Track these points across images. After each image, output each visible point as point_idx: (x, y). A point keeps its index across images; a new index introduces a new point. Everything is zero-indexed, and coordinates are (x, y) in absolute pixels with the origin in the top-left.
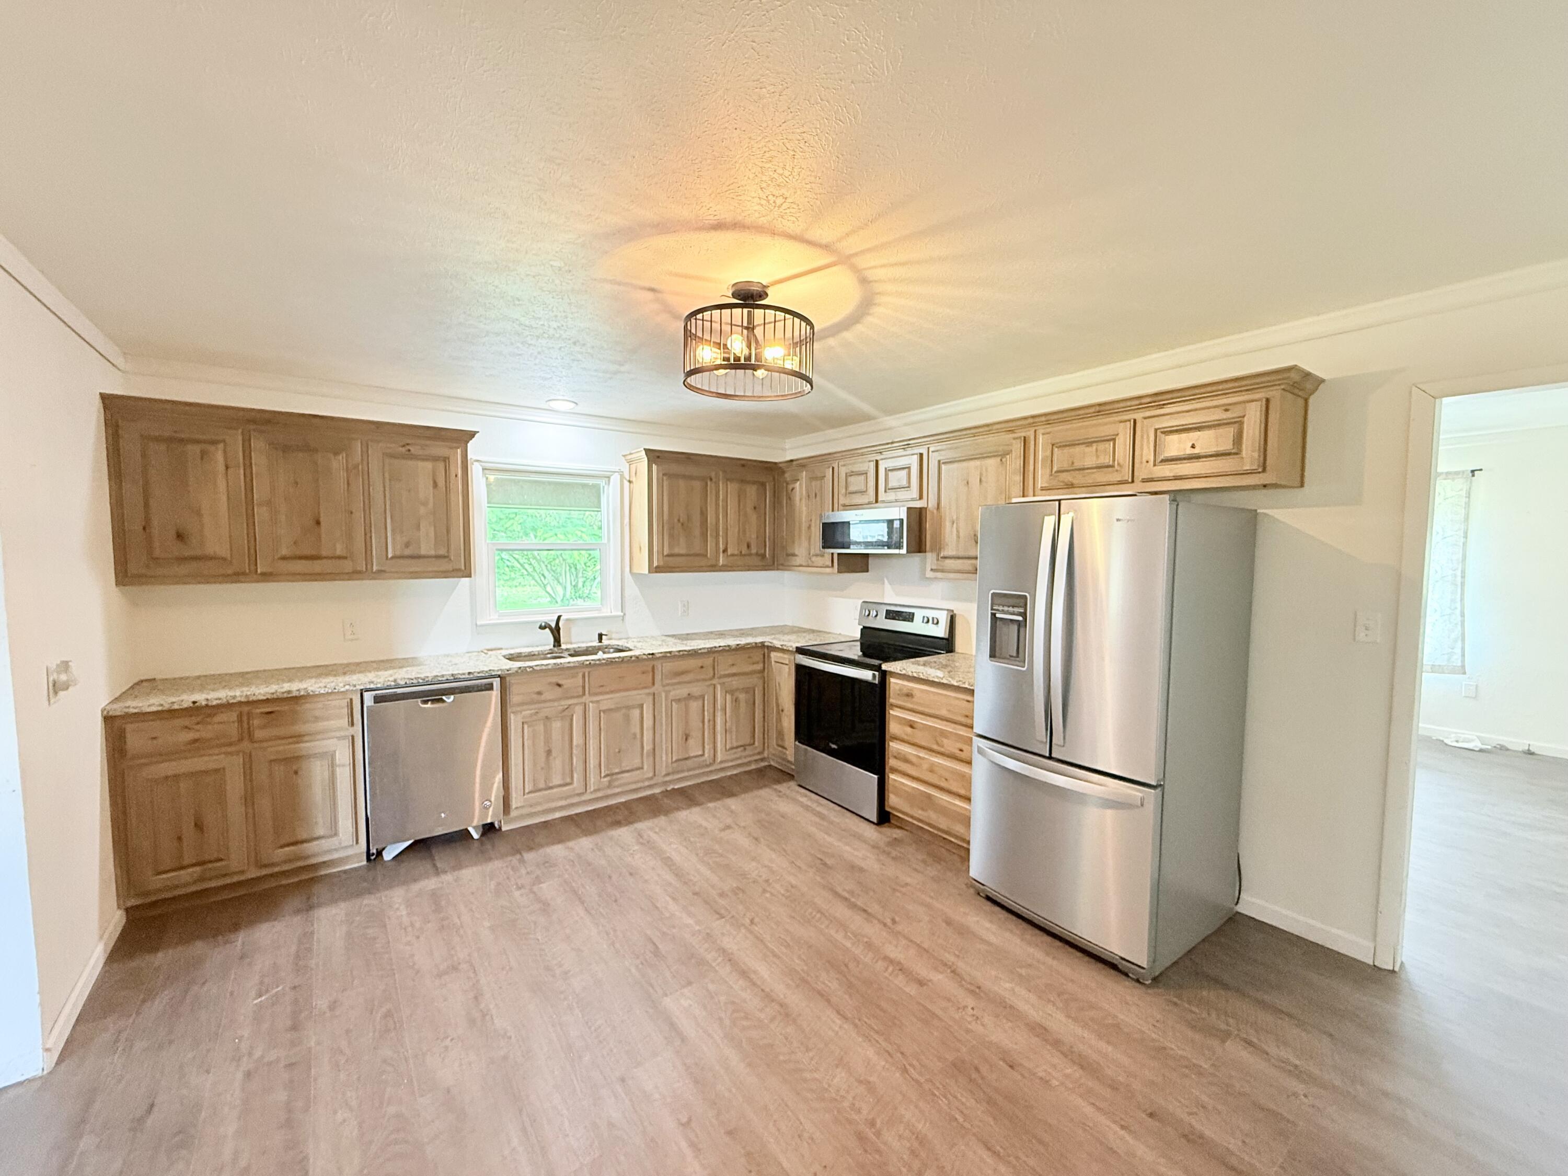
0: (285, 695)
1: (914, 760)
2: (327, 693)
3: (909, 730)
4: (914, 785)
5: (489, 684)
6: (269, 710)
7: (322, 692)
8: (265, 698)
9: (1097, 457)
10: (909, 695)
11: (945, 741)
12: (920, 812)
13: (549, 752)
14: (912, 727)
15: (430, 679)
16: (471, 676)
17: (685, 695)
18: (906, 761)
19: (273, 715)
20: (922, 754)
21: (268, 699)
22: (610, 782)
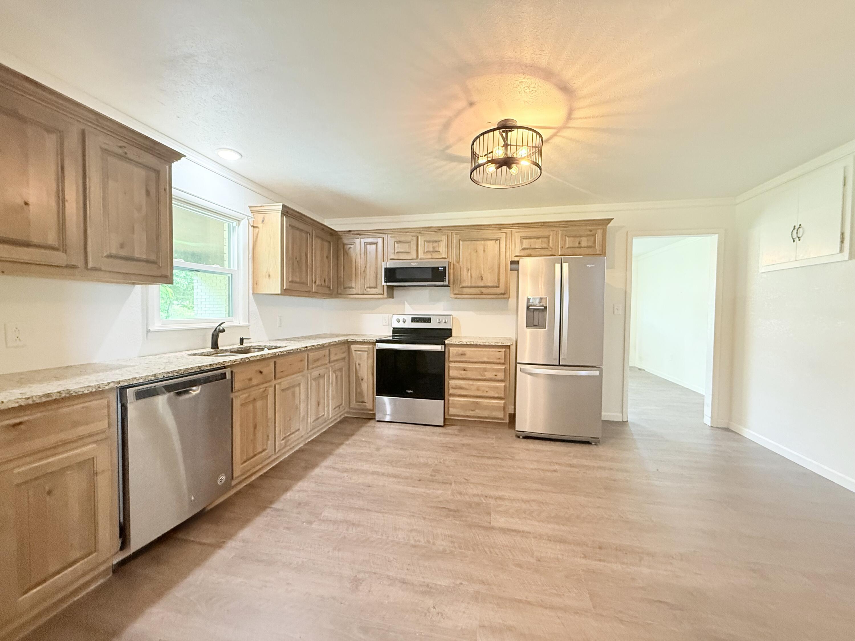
0: (44, 400)
1: (467, 387)
2: (91, 392)
3: (463, 372)
4: (466, 399)
5: (222, 374)
6: (17, 421)
7: (86, 392)
8: (17, 405)
9: (541, 244)
10: (463, 354)
11: (486, 373)
12: (471, 412)
13: (255, 427)
14: (465, 370)
15: (182, 371)
16: (212, 368)
17: (318, 376)
18: (461, 388)
19: (22, 427)
20: (471, 382)
21: (21, 406)
22: (286, 443)
